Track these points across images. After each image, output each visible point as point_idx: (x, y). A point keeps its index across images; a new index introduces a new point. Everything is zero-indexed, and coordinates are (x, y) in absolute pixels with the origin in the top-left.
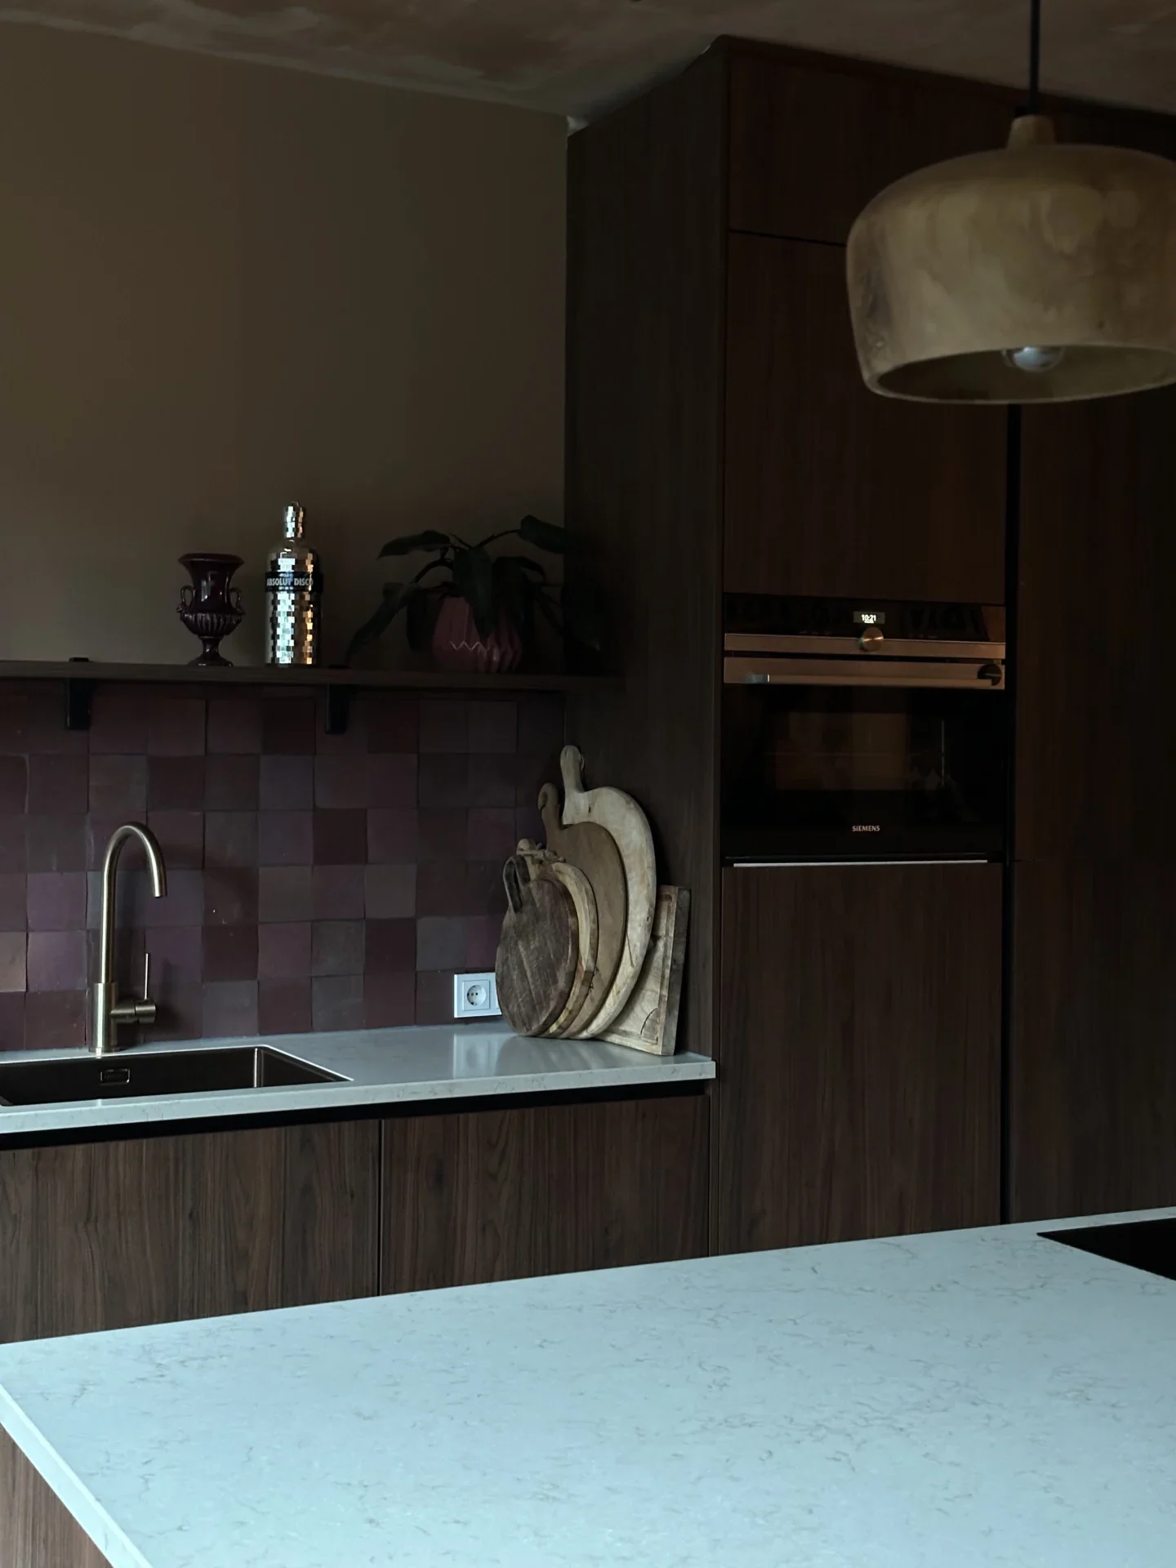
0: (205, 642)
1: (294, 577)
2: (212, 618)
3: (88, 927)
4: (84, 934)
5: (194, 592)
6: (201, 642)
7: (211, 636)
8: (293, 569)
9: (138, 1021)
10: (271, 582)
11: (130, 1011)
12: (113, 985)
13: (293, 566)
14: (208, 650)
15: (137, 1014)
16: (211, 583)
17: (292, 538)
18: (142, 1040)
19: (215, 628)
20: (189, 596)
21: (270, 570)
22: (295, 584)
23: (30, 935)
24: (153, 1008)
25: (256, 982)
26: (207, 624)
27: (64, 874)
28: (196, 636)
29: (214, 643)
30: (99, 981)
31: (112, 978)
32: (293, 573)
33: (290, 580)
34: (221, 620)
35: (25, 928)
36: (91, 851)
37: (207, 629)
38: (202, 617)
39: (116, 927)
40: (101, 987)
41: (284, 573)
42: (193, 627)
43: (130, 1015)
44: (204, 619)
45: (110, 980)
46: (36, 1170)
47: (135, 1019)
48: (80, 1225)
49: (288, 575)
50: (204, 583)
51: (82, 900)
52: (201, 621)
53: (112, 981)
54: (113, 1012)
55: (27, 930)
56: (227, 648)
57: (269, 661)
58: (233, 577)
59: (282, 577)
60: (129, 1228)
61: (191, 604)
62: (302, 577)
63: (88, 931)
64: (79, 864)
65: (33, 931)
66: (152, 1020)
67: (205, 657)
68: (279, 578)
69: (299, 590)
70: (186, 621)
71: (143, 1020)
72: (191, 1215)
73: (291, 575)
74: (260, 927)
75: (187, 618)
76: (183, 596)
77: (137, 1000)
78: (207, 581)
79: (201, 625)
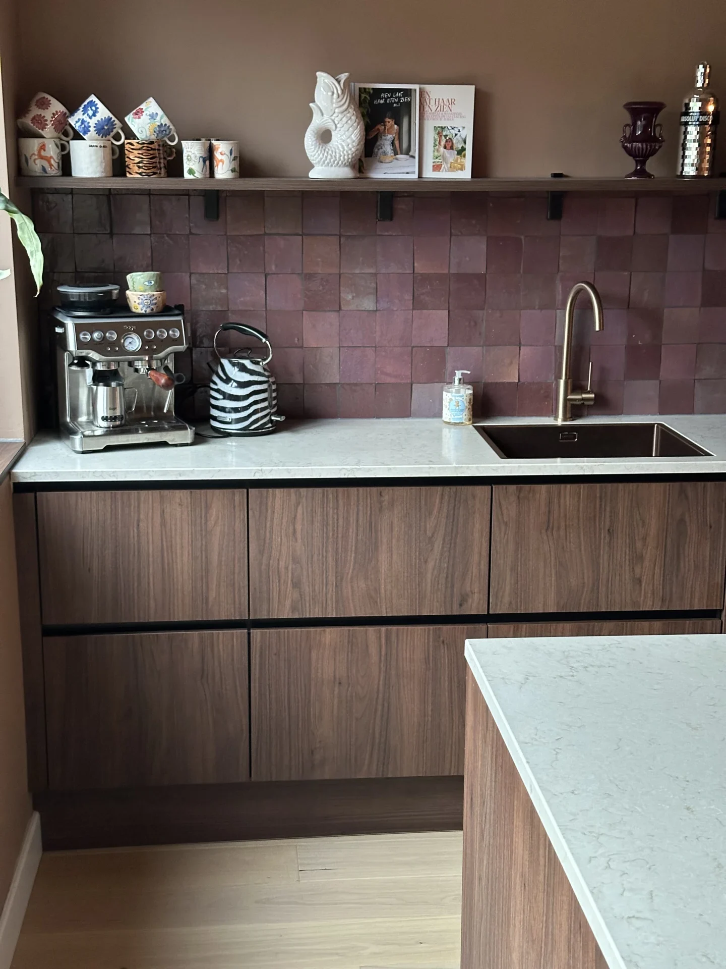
0: (637, 161)
1: (700, 115)
2: (642, 145)
3: (556, 344)
4: (553, 348)
5: (632, 128)
6: (634, 162)
7: (641, 158)
8: (699, 109)
9: (583, 403)
10: (684, 119)
11: (579, 397)
12: (570, 381)
13: (700, 107)
14: (638, 168)
15: (583, 399)
16: (644, 122)
17: (700, 88)
18: (586, 413)
19: (644, 151)
20: (628, 131)
21: (684, 110)
22: (700, 120)
23: (522, 347)
24: (593, 396)
25: (658, 382)
26: (639, 149)
27: (543, 311)
28: (631, 158)
29: (643, 163)
30: (561, 378)
31: (569, 376)
32: (699, 112)
33: (697, 117)
34: (649, 147)
35: (518, 343)
36: (559, 297)
37: (639, 153)
38: (636, 145)
39: (572, 345)
40: (562, 382)
41: (693, 112)
42: (629, 152)
43: (579, 400)
44: (637, 146)
45: (568, 377)
46: (518, 497)
47: (582, 402)
48: (544, 531)
49: (695, 114)
50: (639, 123)
51: (553, 327)
52: (635, 147)
53: (569, 379)
54: (569, 397)
55: (520, 345)
56: (651, 166)
57: (679, 174)
58: (658, 117)
59: (692, 116)
60: (572, 535)
61: (629, 136)
62: (705, 115)
63: (556, 346)
64: (551, 305)
65: (524, 346)
66: (592, 403)
67: (636, 173)
68: (690, 116)
69: (702, 124)
70: (625, 148)
71: (586, 403)
72: (609, 530)
73: (698, 114)
74: (663, 346)
75: (627, 146)
76: (624, 131)
77: (583, 390)
78: (641, 121)
79: (635, 150)
